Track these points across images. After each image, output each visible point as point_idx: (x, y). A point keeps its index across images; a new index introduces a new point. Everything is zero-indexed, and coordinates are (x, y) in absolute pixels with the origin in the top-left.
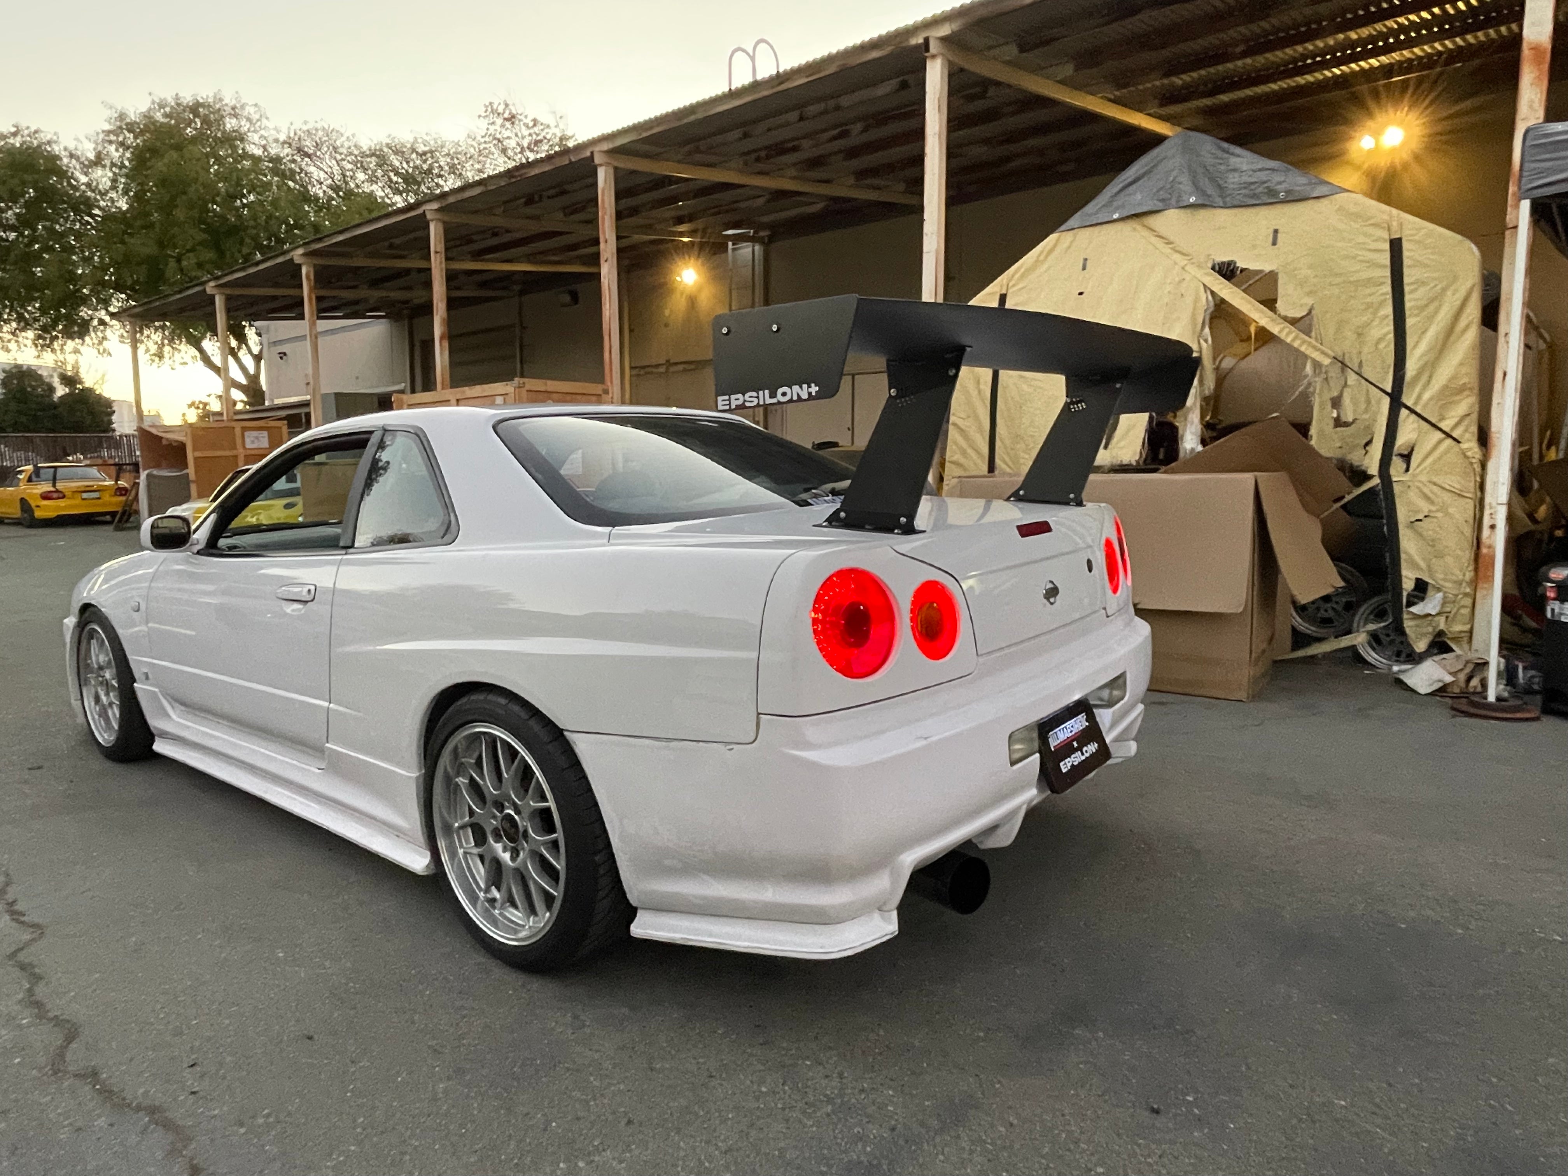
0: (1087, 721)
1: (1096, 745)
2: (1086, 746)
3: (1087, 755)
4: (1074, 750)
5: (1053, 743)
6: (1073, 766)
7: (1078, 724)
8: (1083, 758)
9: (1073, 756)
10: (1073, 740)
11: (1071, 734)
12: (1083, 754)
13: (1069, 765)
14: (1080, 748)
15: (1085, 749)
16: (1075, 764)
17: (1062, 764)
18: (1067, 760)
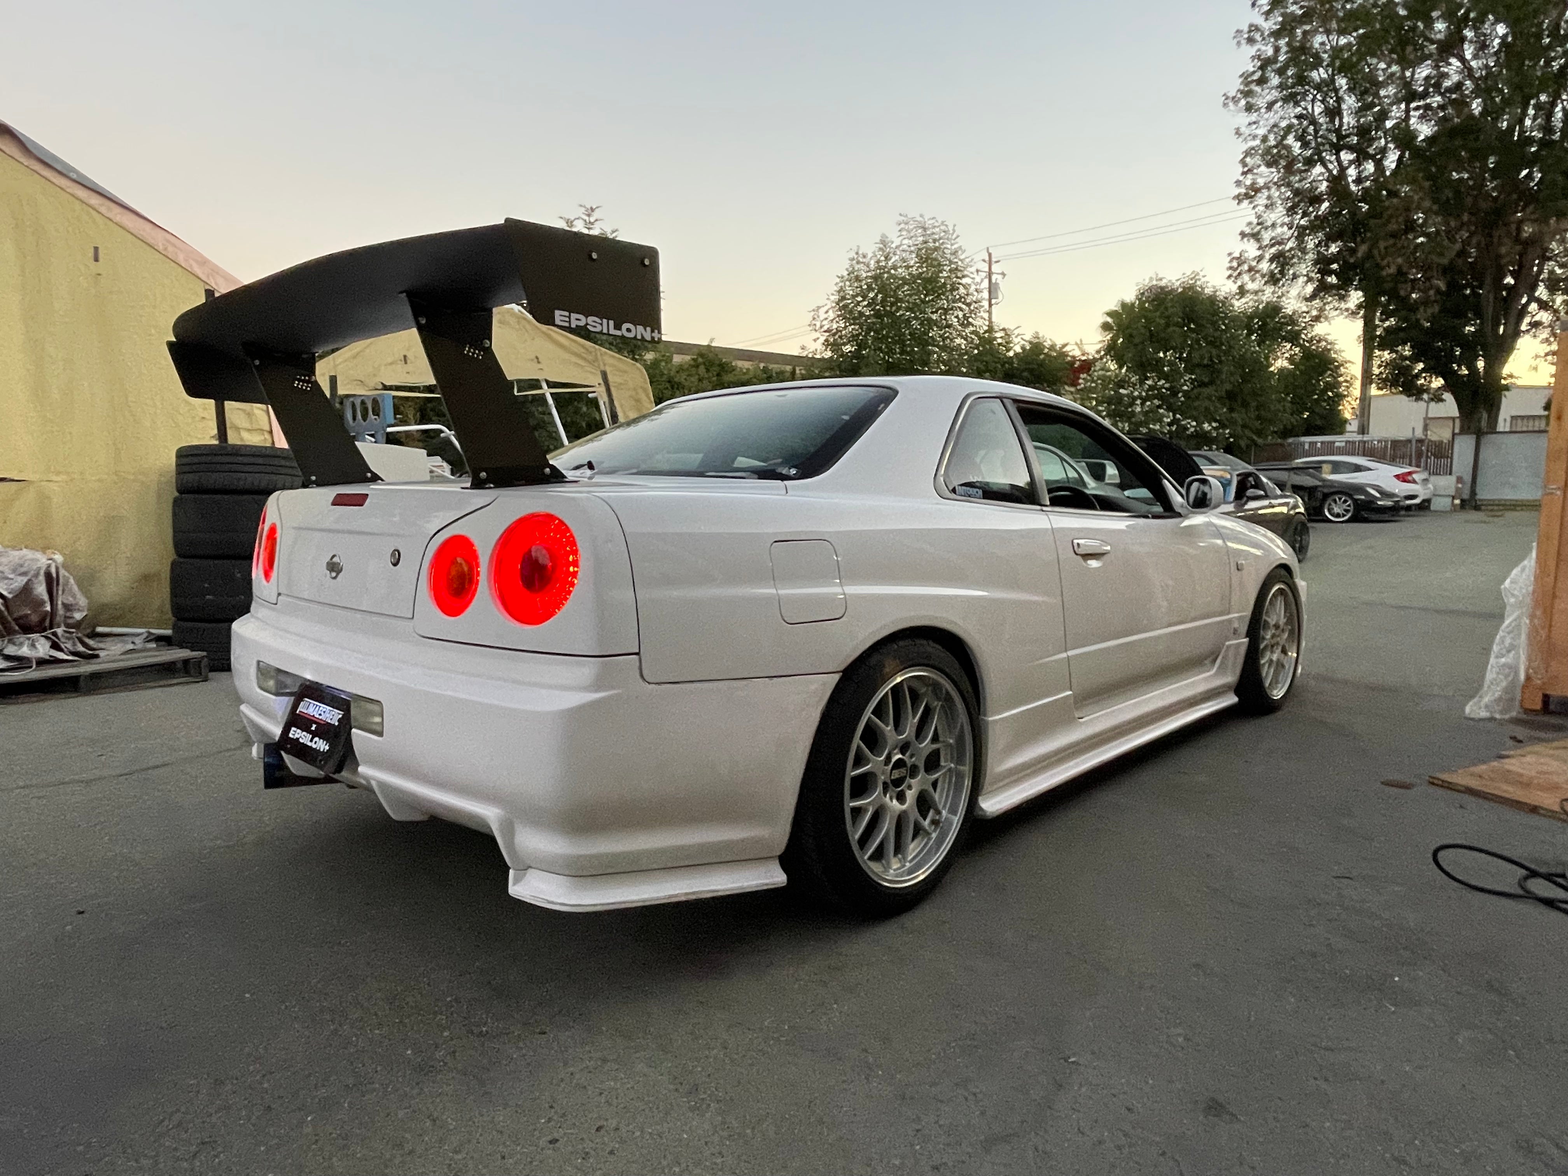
0: (339, 721)
1: (327, 748)
2: (320, 738)
3: (314, 746)
4: (309, 731)
5: (301, 708)
6: (298, 739)
7: (330, 715)
8: (309, 744)
9: (304, 733)
10: (315, 723)
11: (317, 716)
12: (311, 741)
13: (297, 736)
14: (314, 734)
15: (316, 739)
16: (301, 740)
17: (293, 729)
18: (299, 731)
